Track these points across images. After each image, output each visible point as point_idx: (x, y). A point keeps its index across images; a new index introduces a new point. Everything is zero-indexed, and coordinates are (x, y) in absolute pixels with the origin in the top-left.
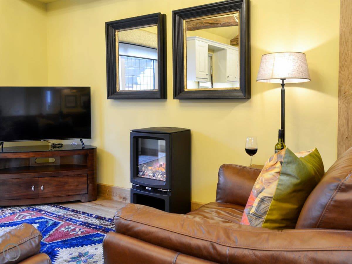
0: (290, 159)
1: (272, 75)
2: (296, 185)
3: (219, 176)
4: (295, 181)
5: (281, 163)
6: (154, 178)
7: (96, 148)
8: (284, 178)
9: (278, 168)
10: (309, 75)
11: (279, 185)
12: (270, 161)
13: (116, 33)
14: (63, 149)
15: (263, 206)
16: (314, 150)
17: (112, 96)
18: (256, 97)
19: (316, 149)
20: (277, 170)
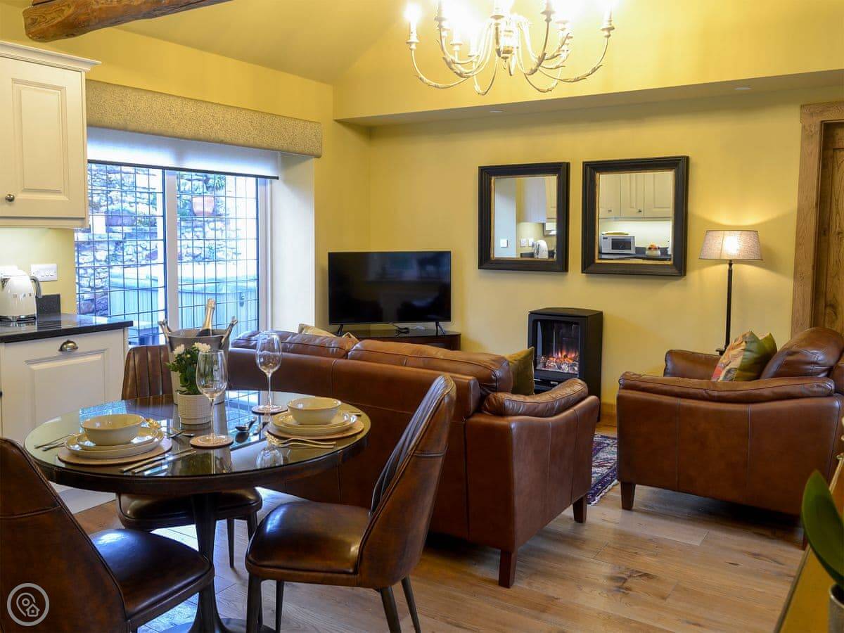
0: (753, 340)
1: (721, 256)
2: (756, 359)
3: (666, 361)
4: (756, 356)
5: (746, 342)
6: (561, 371)
7: (460, 335)
8: (747, 353)
9: (743, 345)
10: (761, 256)
11: (743, 358)
12: (735, 341)
13: (492, 181)
14: (409, 335)
15: (730, 375)
16: (768, 334)
17: (485, 266)
18: (693, 275)
19: (770, 334)
20: (743, 348)
